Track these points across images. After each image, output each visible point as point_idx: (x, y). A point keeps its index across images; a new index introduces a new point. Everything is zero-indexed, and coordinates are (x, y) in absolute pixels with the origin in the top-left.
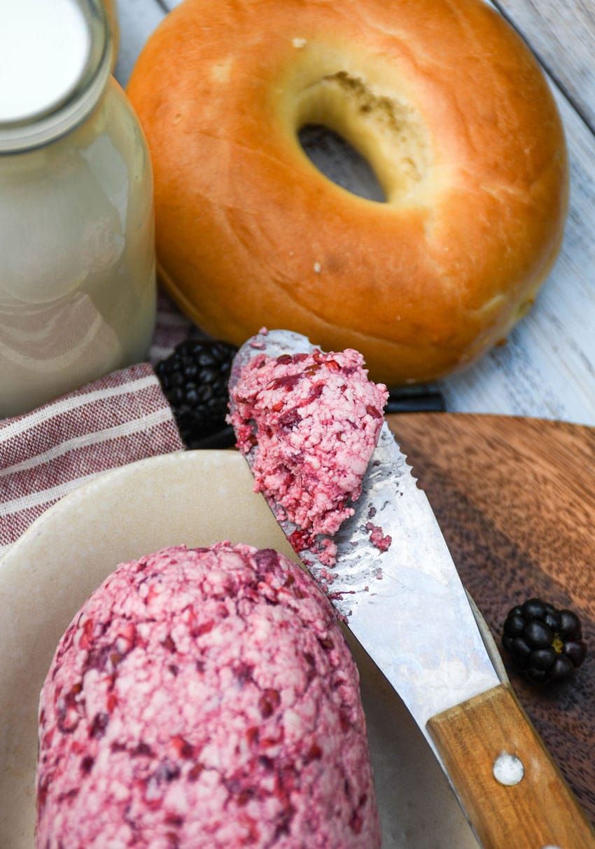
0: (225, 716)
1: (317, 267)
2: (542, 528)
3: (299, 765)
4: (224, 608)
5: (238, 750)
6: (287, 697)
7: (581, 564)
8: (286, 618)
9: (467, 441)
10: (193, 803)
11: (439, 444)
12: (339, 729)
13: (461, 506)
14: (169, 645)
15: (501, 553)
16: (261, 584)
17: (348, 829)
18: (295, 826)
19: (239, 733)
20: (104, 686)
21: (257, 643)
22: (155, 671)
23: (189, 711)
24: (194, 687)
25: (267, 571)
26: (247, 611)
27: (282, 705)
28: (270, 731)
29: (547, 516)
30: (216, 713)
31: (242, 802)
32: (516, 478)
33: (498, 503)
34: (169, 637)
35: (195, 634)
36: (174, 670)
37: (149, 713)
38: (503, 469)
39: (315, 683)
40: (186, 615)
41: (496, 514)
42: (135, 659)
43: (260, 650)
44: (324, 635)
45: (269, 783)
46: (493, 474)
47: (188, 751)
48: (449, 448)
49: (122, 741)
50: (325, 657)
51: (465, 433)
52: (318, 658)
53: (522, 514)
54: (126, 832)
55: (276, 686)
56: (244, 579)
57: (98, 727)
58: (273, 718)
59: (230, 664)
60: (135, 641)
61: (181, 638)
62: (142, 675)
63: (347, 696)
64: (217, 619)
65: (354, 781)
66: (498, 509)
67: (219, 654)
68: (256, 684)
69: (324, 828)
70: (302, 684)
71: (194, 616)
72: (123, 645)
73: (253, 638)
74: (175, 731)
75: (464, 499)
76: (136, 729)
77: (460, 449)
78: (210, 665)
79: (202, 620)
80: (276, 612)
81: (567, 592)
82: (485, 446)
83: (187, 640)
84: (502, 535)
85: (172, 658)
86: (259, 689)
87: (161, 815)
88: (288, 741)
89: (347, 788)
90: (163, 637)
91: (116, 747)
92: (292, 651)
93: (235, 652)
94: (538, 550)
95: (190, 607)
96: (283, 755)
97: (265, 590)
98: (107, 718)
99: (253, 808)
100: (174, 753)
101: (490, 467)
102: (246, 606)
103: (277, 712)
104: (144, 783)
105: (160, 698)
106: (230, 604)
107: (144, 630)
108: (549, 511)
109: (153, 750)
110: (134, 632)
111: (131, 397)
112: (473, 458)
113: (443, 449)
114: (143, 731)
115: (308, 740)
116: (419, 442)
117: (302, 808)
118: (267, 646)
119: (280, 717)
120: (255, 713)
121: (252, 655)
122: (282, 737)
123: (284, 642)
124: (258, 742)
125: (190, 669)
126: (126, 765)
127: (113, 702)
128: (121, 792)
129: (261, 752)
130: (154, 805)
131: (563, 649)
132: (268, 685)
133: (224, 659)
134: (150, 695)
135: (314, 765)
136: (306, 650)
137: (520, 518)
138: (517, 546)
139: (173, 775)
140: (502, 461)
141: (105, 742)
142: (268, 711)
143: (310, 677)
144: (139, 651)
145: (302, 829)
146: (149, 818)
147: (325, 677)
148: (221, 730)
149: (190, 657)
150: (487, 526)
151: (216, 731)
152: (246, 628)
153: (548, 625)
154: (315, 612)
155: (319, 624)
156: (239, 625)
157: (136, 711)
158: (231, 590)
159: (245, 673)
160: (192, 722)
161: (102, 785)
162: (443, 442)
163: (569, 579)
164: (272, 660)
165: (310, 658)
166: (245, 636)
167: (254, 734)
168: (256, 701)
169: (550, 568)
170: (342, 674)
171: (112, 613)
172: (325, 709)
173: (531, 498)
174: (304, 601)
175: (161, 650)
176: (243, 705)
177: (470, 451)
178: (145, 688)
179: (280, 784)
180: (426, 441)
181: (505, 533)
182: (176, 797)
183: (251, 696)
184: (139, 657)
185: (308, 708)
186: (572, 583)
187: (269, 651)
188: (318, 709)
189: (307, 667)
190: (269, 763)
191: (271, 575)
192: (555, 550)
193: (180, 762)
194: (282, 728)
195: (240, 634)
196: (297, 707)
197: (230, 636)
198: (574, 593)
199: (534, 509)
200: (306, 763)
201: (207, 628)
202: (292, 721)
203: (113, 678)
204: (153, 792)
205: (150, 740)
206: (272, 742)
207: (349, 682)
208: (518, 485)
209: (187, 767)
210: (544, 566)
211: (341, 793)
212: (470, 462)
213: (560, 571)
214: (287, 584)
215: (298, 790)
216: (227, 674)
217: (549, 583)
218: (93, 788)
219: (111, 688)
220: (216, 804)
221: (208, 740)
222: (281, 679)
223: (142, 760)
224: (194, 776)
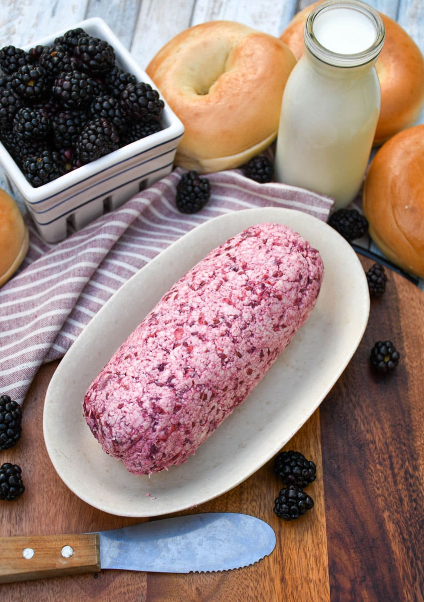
0: (262, 267)
1: (406, 207)
2: (414, 334)
3: (271, 295)
4: (288, 244)
5: (258, 277)
6: (284, 277)
7: (417, 351)
8: (304, 262)
9: (414, 296)
10: (234, 279)
11: (405, 291)
12: (293, 302)
13: (396, 311)
14: (265, 242)
15: (395, 331)
16: (305, 251)
17: (272, 326)
18: (256, 308)
19: (262, 274)
20: (240, 240)
21: (289, 259)
22: (255, 244)
23: (255, 259)
24: (261, 255)
25: (310, 251)
26: (294, 251)
27: (281, 278)
28: (272, 280)
29: (419, 331)
30: (261, 265)
31: (247, 289)
32: (419, 316)
33: (407, 318)
34: (267, 240)
35: (274, 244)
36: (260, 247)
37: (243, 252)
38: (418, 311)
39: (297, 283)
40: (275, 238)
41: (404, 320)
42: (253, 239)
43: (288, 261)
44: (311, 278)
45: (259, 291)
46: (413, 310)
47: (245, 267)
48: (407, 295)
49: (231, 254)
50: (306, 282)
51: (415, 294)
52: (303, 279)
53: (412, 326)
54: (211, 274)
55: (283, 272)
56: (301, 245)
57: (229, 248)
58: (275, 278)
59: (276, 258)
60: (257, 235)
61: (270, 242)
62: (251, 243)
63: (303, 299)
64: (283, 245)
65: (285, 318)
66: (406, 320)
67: (276, 252)
68: (279, 267)
69: (264, 316)
70: (292, 279)
71: (278, 239)
72: (253, 234)
73: (289, 257)
74: (246, 261)
75: (398, 310)
76: (237, 254)
77: (410, 297)
78: (270, 253)
79: (279, 242)
80: (302, 259)
81: (405, 355)
82: (418, 301)
83: (271, 243)
84: (401, 327)
85: (262, 245)
86: (279, 269)
87: (224, 276)
88: (274, 287)
89: (282, 317)
90: (265, 238)
91: (228, 255)
92: (297, 270)
93: (281, 256)
94: (408, 338)
95: (279, 237)
96: (269, 288)
97: (305, 253)
98: (233, 247)
99: (249, 293)
100: (241, 265)
101: (414, 308)
102: (295, 249)
103: (278, 278)
104: (226, 266)
105: (250, 251)
106: (291, 245)
107: (262, 234)
108: (421, 331)
109: (236, 261)
110: (260, 233)
111: (321, 201)
112: (411, 302)
113: (404, 293)
114: (238, 255)
115: (280, 293)
116: (399, 286)
117: (262, 305)
118: (291, 262)
119: (278, 280)
120: (271, 273)
121: (284, 260)
122: (273, 285)
123: (297, 266)
124: (266, 280)
125: (264, 250)
126: (226, 260)
127: (238, 245)
128: (219, 265)
129: (264, 283)
130: (224, 272)
131: (388, 362)
132: (282, 270)
133: (276, 255)
134: (249, 249)
135: (276, 300)
136: (301, 273)
137: (410, 327)
138: (402, 333)
139: (235, 270)
140: (419, 309)
141: (227, 252)
142: (275, 276)
143: (296, 281)
144: (256, 238)
145: (258, 310)
146: (220, 274)
147: (301, 286)
148: (258, 269)
149: (267, 247)
150: (399, 321)
151: (256, 269)
152: (290, 254)
153: (388, 351)
154: (314, 270)
155: (312, 274)
156: (288, 251)
157: (241, 250)
158: (294, 243)
159: (278, 263)
160: (252, 262)
161: (216, 261)
162: (406, 291)
163: (410, 352)
164: (289, 266)
165: (301, 277)
166: (287, 255)
167: (266, 277)
168: (274, 271)
169: (407, 345)
170: (307, 292)
171: (258, 228)
172: (293, 292)
173: (419, 324)
174: (314, 266)
175: (261, 241)
176: (270, 269)
177: (412, 299)
178: (249, 246)
179: (262, 294)
180: (401, 287)
181: (402, 328)
182: (231, 275)
183: (275, 268)
184: (254, 239)
185: (288, 286)
186: (409, 354)
187: (291, 264)
188: (291, 290)
189: (298, 278)
190: (263, 286)
191: (310, 252)
192: (413, 342)
193: (240, 268)
194: (276, 283)
195: (287, 253)
196: (285, 282)
197: (283, 251)
198: (408, 357)
199: (417, 327)
200: (274, 297)
201: (279, 245)
202: (280, 284)
203: (243, 240)
204: (226, 269)
205: (238, 258)
206: (269, 283)
207: (308, 297)
208: (418, 318)
209: (241, 270)
210: (405, 343)
211: (279, 316)
212: (410, 302)
213: (409, 348)
214: (313, 258)
215: (266, 300)
216: (273, 258)
217: (402, 348)
218: (214, 260)
219: (240, 242)
220: (240, 284)
221: (253, 269)
222: (287, 272)
223: (232, 262)
224: (240, 274)
